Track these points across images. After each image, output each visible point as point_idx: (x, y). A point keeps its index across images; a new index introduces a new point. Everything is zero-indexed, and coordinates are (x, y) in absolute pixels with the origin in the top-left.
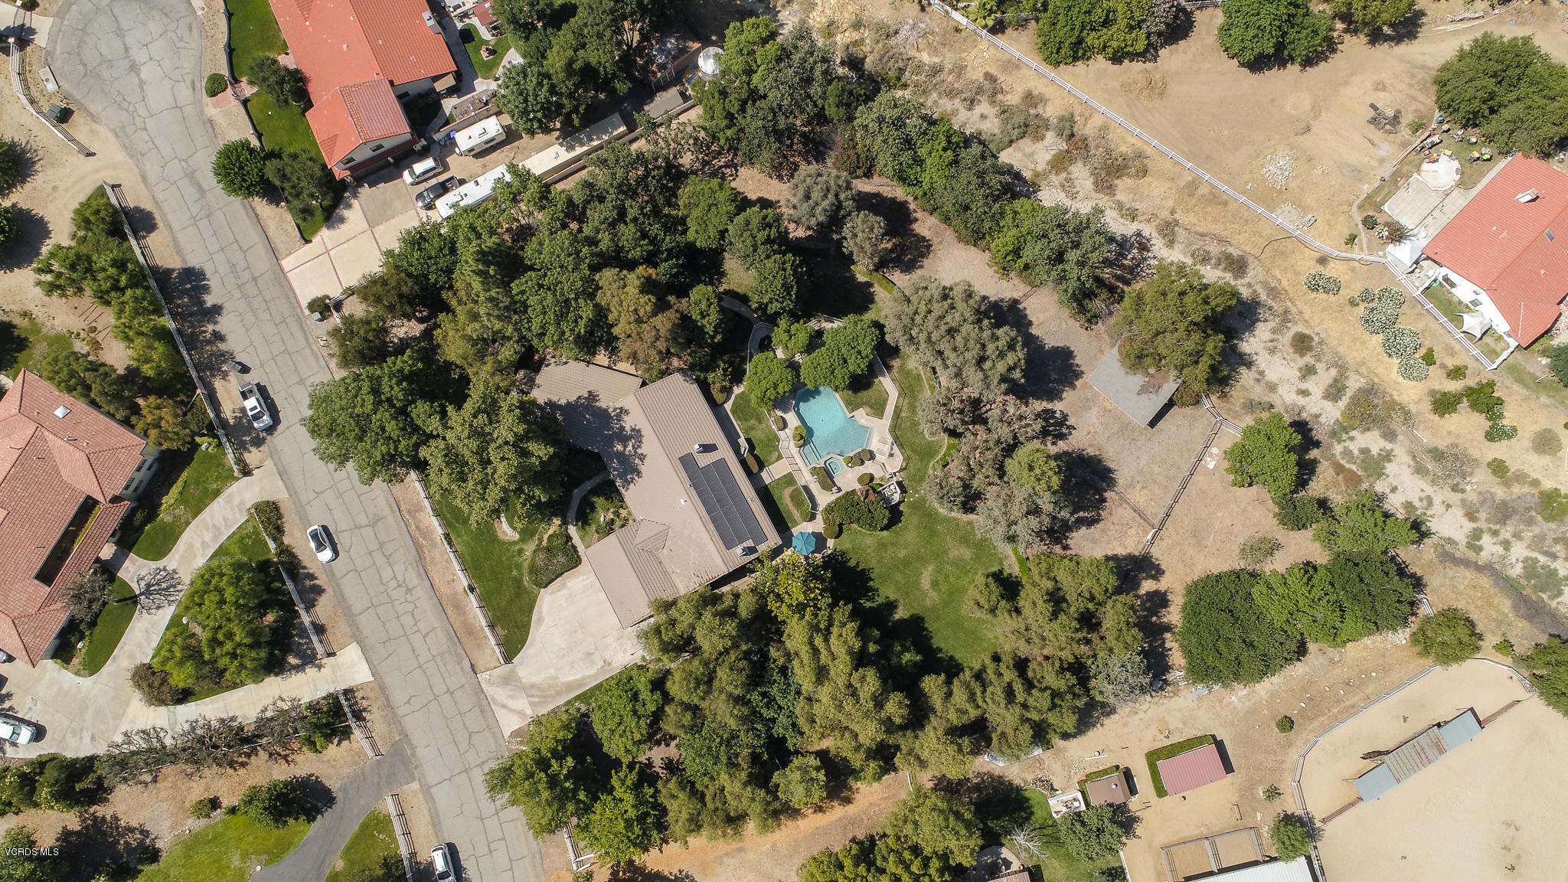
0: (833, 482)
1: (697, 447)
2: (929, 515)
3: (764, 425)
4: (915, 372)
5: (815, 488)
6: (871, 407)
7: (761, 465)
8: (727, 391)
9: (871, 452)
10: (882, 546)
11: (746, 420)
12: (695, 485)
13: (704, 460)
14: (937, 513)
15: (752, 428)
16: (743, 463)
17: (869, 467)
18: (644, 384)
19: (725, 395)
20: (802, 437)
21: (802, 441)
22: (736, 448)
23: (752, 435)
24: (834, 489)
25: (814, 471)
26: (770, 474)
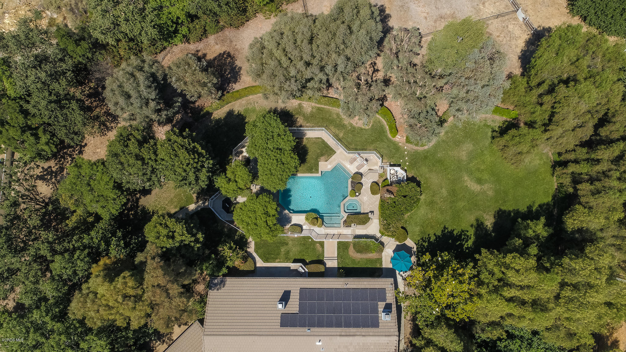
0: (364, 214)
1: (280, 306)
2: (426, 157)
3: (290, 243)
4: (314, 110)
5: (360, 230)
6: (322, 155)
7: (321, 262)
8: (247, 257)
9: (357, 173)
10: (431, 204)
11: (279, 254)
12: (311, 325)
13: (294, 306)
14: (427, 151)
15: (288, 253)
16: (311, 275)
17: (367, 182)
18: (202, 321)
19: (249, 259)
20: (317, 218)
21: (320, 220)
22: (296, 274)
23: (292, 256)
24: (370, 215)
25: (347, 223)
26: (331, 259)
